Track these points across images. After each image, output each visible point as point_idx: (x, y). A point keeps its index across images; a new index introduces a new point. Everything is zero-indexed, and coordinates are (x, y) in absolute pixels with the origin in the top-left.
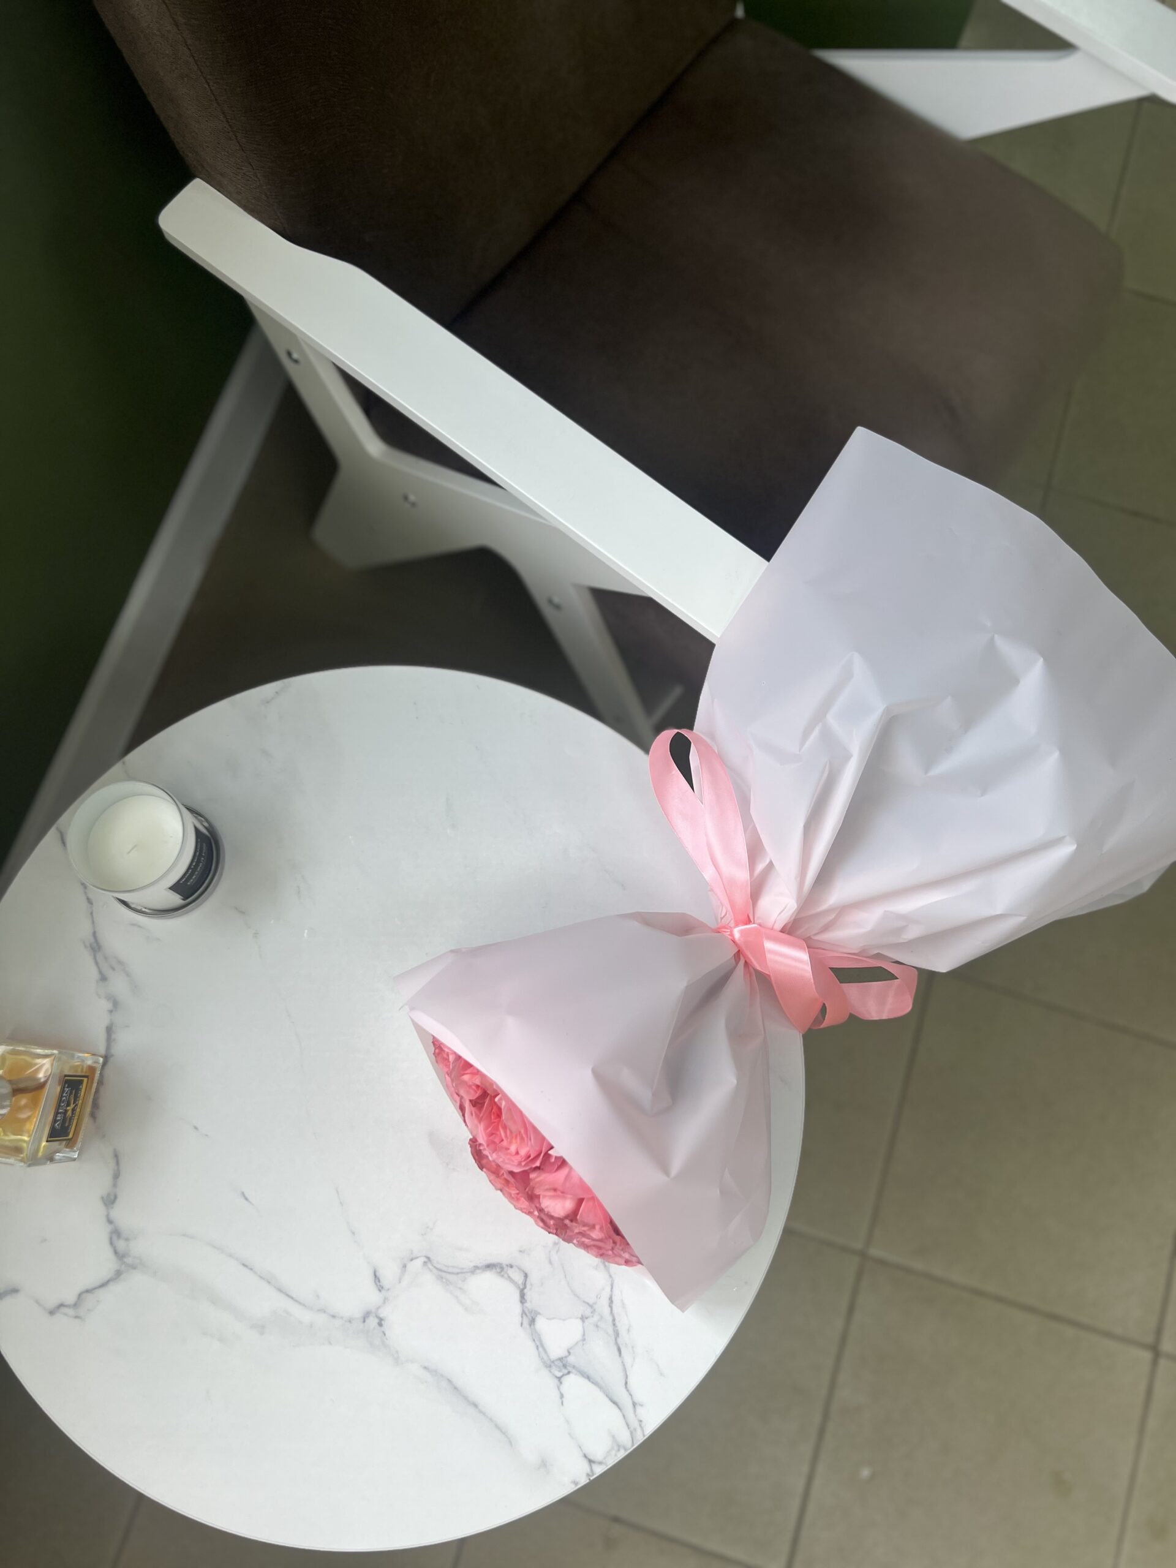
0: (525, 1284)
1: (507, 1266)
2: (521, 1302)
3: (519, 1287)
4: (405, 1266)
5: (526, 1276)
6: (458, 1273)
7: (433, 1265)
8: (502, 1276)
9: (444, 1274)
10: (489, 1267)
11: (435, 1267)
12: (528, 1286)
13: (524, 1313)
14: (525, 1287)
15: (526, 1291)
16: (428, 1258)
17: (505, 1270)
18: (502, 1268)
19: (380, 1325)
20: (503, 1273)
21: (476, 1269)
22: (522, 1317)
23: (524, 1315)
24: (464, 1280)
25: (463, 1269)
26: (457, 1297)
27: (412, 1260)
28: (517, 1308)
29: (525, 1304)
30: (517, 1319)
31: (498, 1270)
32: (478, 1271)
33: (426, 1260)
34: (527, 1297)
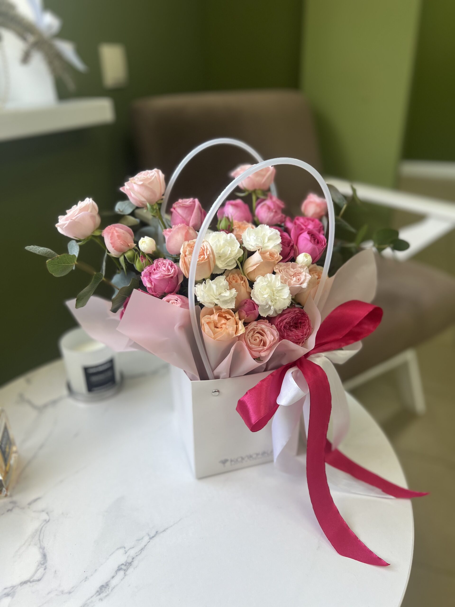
0: (33, 581)
1: (46, 566)
2: (21, 583)
3: (31, 579)
4: (43, 511)
5: (39, 580)
6: (39, 540)
7: (44, 525)
8: (38, 566)
9: (38, 533)
10: (44, 556)
11: (43, 526)
12: (31, 584)
13: (13, 587)
14: (31, 582)
15: (29, 583)
16: (49, 521)
17: (43, 566)
18: (43, 564)
19: (9, 510)
20: (41, 565)
21: (42, 548)
22: (11, 587)
23: (11, 588)
24: (35, 545)
25: (43, 542)
26: (24, 544)
27: (47, 513)
28: (16, 581)
29: (19, 586)
30: (9, 584)
31: (42, 563)
32: (41, 550)
33: (47, 520)
34: (25, 586)
